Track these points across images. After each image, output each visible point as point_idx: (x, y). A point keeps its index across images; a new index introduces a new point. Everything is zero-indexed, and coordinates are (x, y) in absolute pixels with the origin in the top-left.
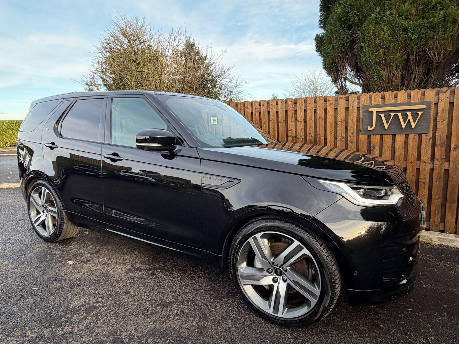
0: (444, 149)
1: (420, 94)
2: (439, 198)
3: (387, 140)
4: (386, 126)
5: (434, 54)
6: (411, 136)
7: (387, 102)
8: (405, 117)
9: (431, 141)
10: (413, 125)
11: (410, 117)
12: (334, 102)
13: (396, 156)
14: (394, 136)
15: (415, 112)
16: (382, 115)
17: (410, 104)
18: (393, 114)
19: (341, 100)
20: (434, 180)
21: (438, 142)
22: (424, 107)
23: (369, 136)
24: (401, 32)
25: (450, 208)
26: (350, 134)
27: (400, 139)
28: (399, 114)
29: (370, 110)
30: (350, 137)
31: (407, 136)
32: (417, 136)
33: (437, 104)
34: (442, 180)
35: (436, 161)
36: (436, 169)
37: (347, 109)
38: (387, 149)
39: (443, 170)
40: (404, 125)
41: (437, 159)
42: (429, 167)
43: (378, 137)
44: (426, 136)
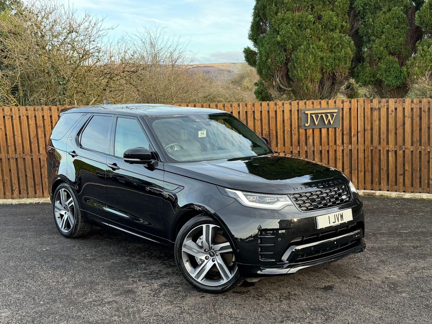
0: (348, 137)
1: (333, 103)
2: (348, 168)
3: (317, 132)
4: (316, 123)
5: (339, 75)
6: (330, 129)
7: (315, 107)
8: (327, 117)
9: (341, 132)
10: (332, 122)
11: (330, 117)
12: (281, 106)
13: (322, 143)
14: (321, 129)
15: (332, 114)
16: (314, 116)
17: (328, 109)
18: (320, 115)
19: (286, 104)
20: (345, 156)
21: (345, 133)
22: (336, 111)
23: (306, 130)
24: (319, 60)
25: (354, 173)
26: (293, 129)
27: (324, 131)
28: (324, 115)
29: (306, 112)
30: (294, 131)
31: (328, 129)
32: (334, 129)
33: (343, 109)
34: (349, 156)
35: (345, 145)
36: (345, 150)
37: (291, 111)
38: (317, 138)
39: (349, 150)
40: (326, 122)
41: (345, 143)
42: (341, 148)
43: (311, 130)
44: (339, 129)
